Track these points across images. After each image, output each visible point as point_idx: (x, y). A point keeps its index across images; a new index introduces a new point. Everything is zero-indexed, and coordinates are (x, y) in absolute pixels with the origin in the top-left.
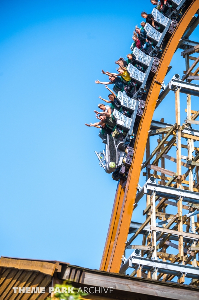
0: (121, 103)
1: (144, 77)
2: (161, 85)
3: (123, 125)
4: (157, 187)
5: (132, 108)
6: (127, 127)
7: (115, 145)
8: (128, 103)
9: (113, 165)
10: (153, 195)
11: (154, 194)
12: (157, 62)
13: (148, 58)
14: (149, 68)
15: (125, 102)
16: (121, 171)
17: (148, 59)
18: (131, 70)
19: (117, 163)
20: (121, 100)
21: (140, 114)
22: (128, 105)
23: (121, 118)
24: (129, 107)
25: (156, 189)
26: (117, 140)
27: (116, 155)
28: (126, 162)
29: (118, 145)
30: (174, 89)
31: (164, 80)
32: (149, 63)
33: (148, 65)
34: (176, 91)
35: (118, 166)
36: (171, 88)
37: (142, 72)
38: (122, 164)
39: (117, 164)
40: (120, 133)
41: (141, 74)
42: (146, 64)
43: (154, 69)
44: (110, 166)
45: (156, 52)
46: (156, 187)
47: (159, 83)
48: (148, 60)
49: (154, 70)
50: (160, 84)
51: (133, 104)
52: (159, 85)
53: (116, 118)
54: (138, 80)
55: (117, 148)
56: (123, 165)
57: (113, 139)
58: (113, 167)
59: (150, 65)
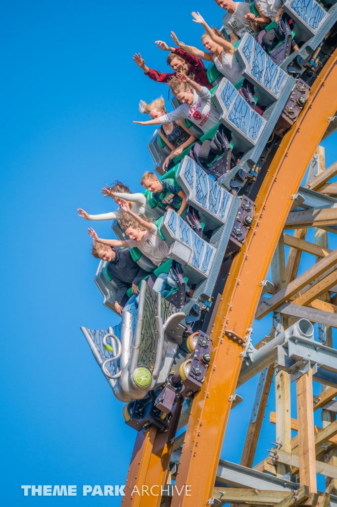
0: (188, 193)
1: (261, 130)
2: (244, 347)
3: (191, 262)
5: (217, 215)
6: (200, 269)
7: (159, 317)
8: (208, 196)
9: (143, 379)
12: (303, 92)
13: (277, 76)
14: (277, 104)
15: (201, 194)
16: (162, 401)
17: (280, 77)
18: (227, 99)
19: (155, 373)
20: (191, 184)
21: (239, 239)
22: (208, 204)
23: (185, 239)
24: (210, 212)
26: (167, 302)
27: (156, 348)
28: (190, 375)
29: (169, 319)
30: (293, 367)
32: (279, 91)
33: (277, 96)
34: (302, 375)
35: (156, 384)
36: (284, 365)
37: (256, 113)
38: (166, 382)
39: (156, 378)
40: (178, 284)
41: (254, 117)
42: (271, 91)
43: (289, 113)
44: (136, 379)
45: (301, 65)
47: (238, 338)
48: (278, 82)
49: (290, 116)
50: (240, 342)
51: (223, 204)
52: (236, 344)
53: (172, 235)
54: (243, 133)
55: (163, 327)
56: (169, 384)
57: (157, 297)
58: (143, 384)
59: (282, 97)
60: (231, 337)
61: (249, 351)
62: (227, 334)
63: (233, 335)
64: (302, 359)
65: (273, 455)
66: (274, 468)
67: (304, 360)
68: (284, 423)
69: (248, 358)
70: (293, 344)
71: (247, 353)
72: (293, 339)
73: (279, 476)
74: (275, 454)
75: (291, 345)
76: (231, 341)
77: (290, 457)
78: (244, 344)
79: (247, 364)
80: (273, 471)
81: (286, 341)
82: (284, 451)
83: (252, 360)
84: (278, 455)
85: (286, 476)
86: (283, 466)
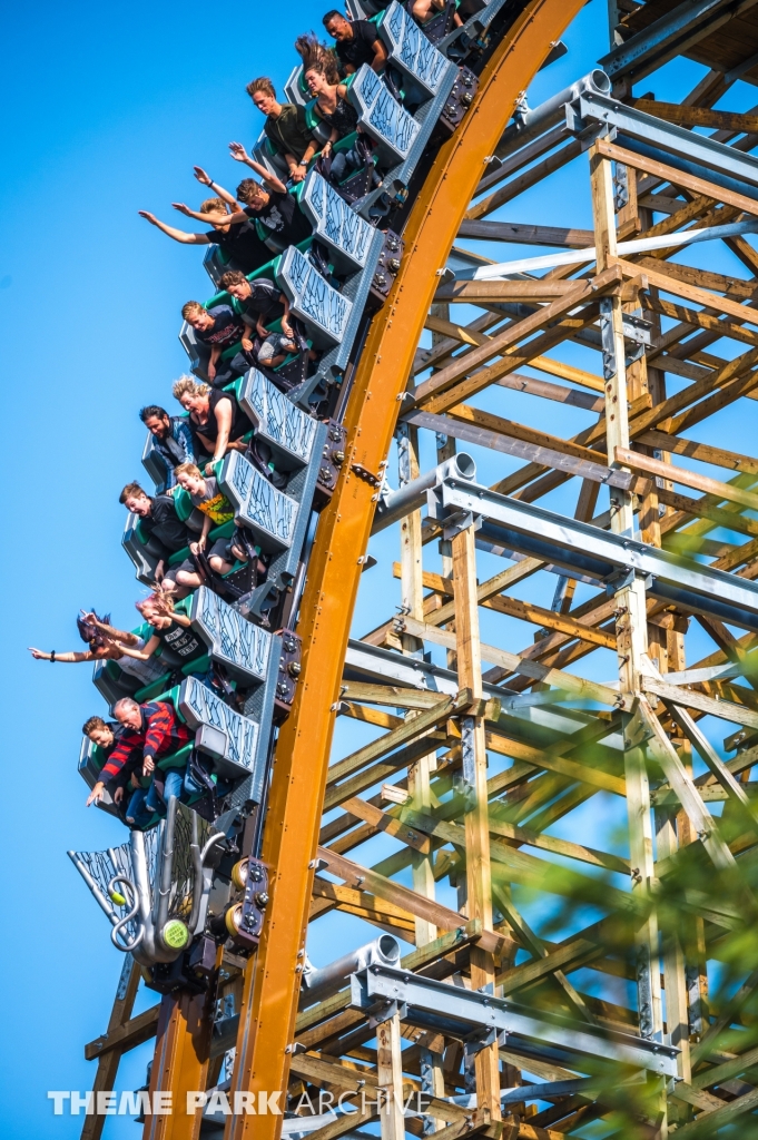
2: (377, 488)
4: (406, 982)
10: (391, 1018)
11: (396, 1016)
25: (401, 995)
30: (447, 520)
31: (386, 463)
36: (435, 517)
46: (402, 984)
47: (370, 475)
50: (372, 481)
52: (366, 484)
60: (360, 474)
61: (384, 492)
62: (354, 469)
63: (363, 471)
64: (460, 509)
65: (398, 623)
66: (399, 641)
67: (464, 511)
68: (413, 579)
69: (382, 503)
70: (449, 489)
71: (382, 495)
72: (449, 482)
73: (407, 654)
74: (401, 623)
75: (447, 490)
76: (359, 479)
77: (422, 628)
78: (377, 483)
79: (380, 510)
80: (399, 646)
81: (438, 484)
82: (413, 618)
83: (387, 505)
84: (405, 623)
85: (417, 653)
86: (412, 639)
